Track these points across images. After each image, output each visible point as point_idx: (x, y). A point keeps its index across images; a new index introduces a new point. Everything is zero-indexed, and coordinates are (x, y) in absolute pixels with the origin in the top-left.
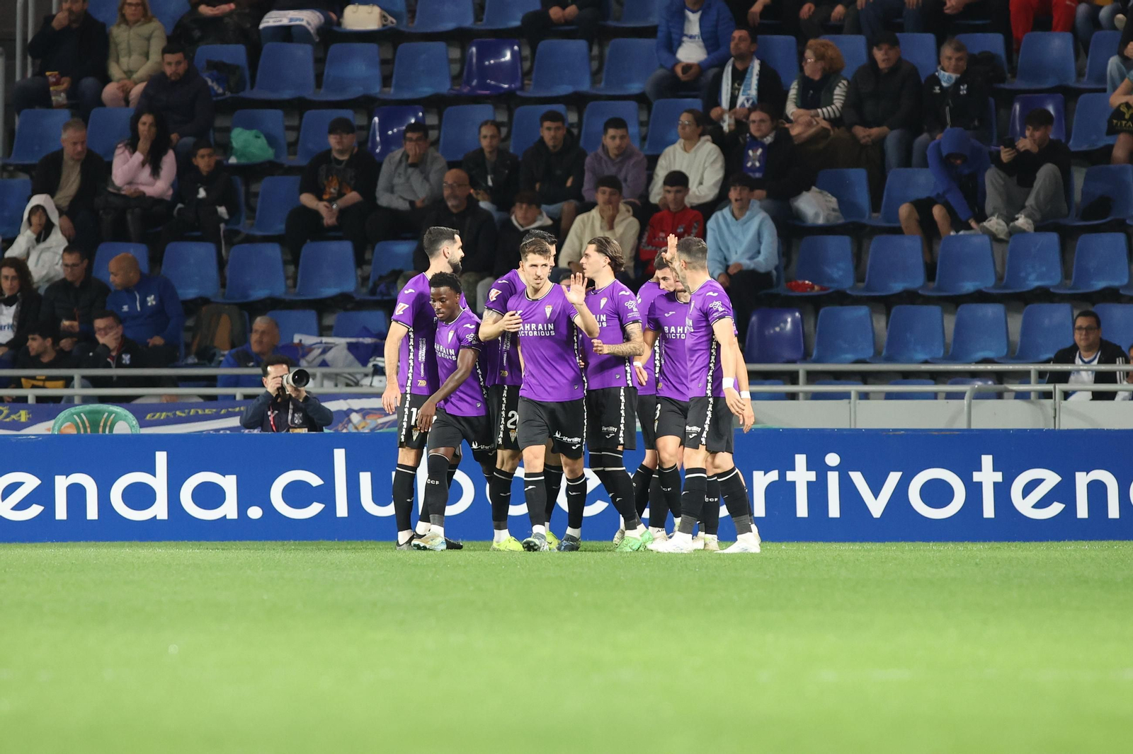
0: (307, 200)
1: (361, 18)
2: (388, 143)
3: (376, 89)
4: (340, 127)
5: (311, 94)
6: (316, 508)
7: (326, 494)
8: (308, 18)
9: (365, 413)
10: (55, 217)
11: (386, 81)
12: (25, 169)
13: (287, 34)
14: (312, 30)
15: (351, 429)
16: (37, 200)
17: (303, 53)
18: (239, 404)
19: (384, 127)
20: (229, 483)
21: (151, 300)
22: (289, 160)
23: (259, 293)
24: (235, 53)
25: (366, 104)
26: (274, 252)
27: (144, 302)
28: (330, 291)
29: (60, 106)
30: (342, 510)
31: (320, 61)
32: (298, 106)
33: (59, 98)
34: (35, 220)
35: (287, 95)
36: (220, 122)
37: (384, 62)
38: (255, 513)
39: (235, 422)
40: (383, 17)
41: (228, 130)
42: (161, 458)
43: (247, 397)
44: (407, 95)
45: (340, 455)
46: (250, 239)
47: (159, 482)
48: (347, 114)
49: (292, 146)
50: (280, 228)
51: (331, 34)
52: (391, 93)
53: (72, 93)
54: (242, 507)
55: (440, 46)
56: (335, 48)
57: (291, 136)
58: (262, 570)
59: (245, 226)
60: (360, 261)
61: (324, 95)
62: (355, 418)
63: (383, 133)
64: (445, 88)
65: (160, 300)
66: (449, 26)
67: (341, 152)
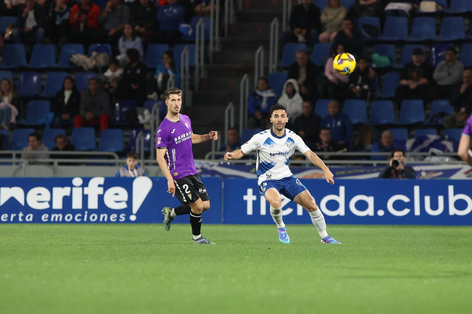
0: (404, 82)
1: (428, 7)
2: (438, 59)
3: (434, 37)
4: (418, 52)
5: (406, 38)
6: (406, 211)
7: (411, 205)
8: (405, 7)
9: (427, 172)
10: (297, 88)
11: (438, 33)
12: (286, 68)
13: (397, 13)
14: (407, 11)
15: (421, 178)
16: (291, 80)
17: (403, 21)
18: (375, 168)
19: (437, 52)
20: (370, 200)
21: (339, 123)
22: (397, 66)
23: (384, 121)
24: (375, 21)
25: (429, 43)
26: (390, 104)
27: (336, 124)
28: (414, 120)
29: (302, 43)
30: (417, 212)
31: (410, 25)
32: (401, 43)
33: (301, 38)
34: (288, 89)
35: (396, 38)
36: (369, 50)
37: (437, 25)
38: (381, 213)
39: (376, 175)
40: (437, 7)
41: (371, 53)
42: (342, 189)
43: (379, 165)
44: (447, 39)
45: (417, 189)
46: (380, 99)
47: (341, 199)
48: (421, 47)
49: (398, 60)
50: (393, 94)
51: (415, 13)
52: (440, 38)
53: (306, 36)
54: (376, 210)
55: (460, 19)
56: (417, 19)
57: (398, 56)
58: (384, 237)
59: (378, 93)
60: (426, 108)
61: (412, 39)
62: (423, 174)
63: (436, 55)
64: (462, 36)
65: (343, 123)
66: (464, 10)
67: (418, 62)
